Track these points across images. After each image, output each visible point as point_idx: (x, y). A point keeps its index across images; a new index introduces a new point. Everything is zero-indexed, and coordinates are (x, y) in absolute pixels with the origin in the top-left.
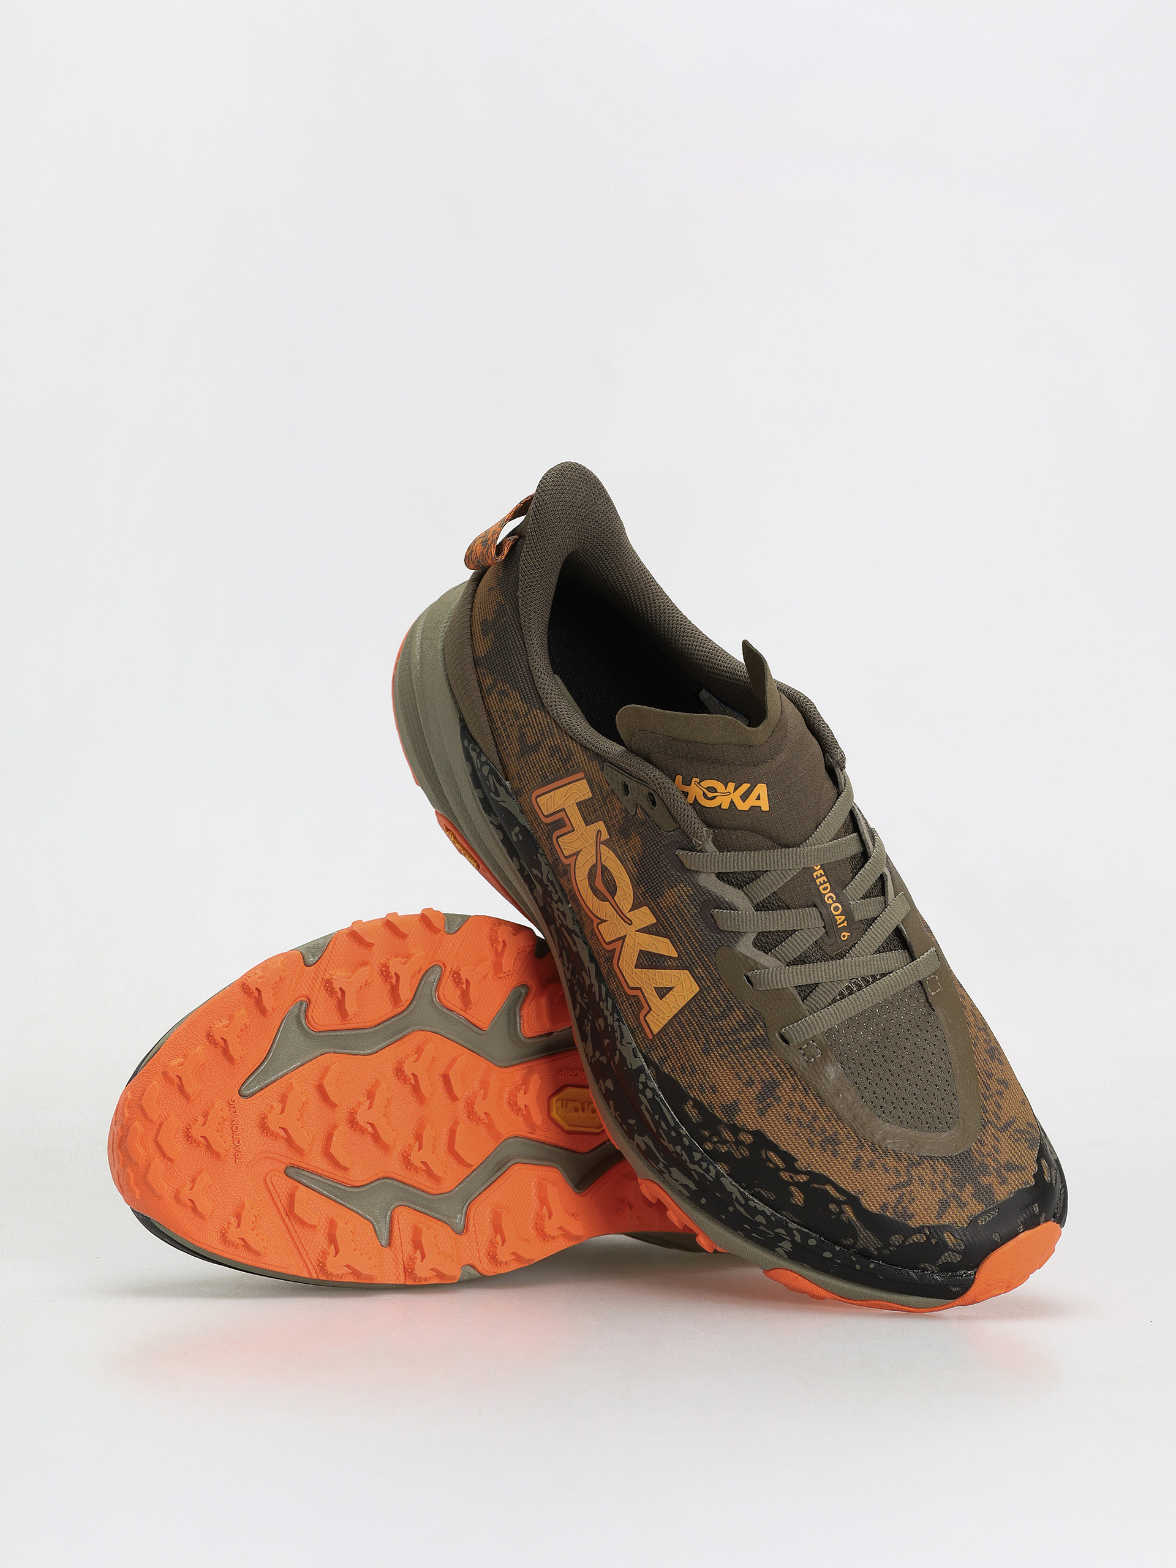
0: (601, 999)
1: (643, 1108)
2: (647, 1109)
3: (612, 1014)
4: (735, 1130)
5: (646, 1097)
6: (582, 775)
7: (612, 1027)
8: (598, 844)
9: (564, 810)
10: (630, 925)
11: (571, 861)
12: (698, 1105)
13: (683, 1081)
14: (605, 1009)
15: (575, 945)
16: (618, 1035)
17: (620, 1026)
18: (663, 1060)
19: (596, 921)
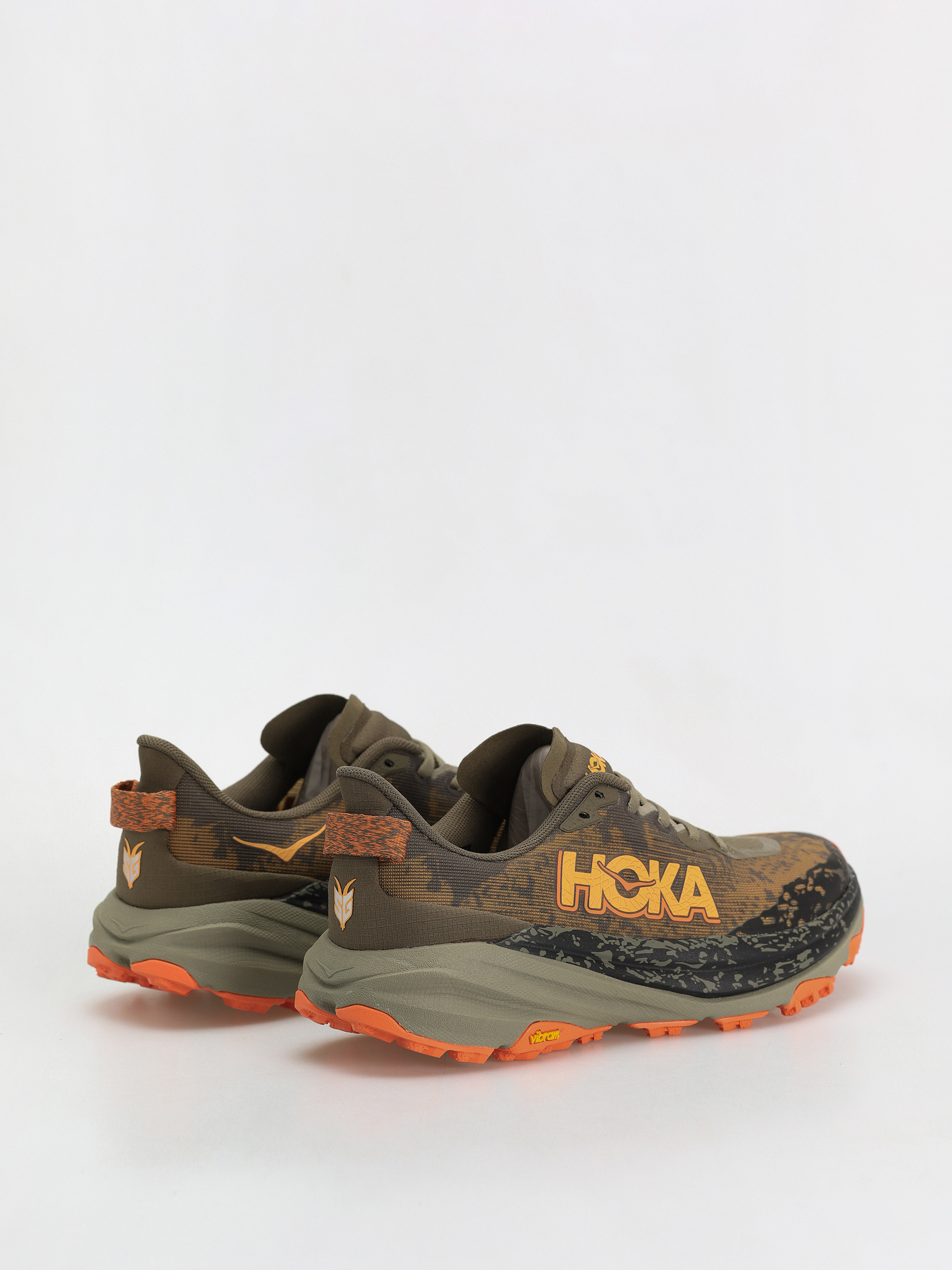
0: (688, 946)
1: (763, 950)
2: (764, 947)
3: (700, 942)
4: (781, 900)
5: (756, 943)
6: (561, 852)
7: (709, 945)
8: (605, 869)
9: (576, 885)
10: (655, 883)
11: (606, 905)
12: (765, 914)
13: (748, 917)
14: (695, 946)
15: (649, 948)
16: (714, 943)
17: (709, 939)
18: (734, 923)
19: (644, 912)
